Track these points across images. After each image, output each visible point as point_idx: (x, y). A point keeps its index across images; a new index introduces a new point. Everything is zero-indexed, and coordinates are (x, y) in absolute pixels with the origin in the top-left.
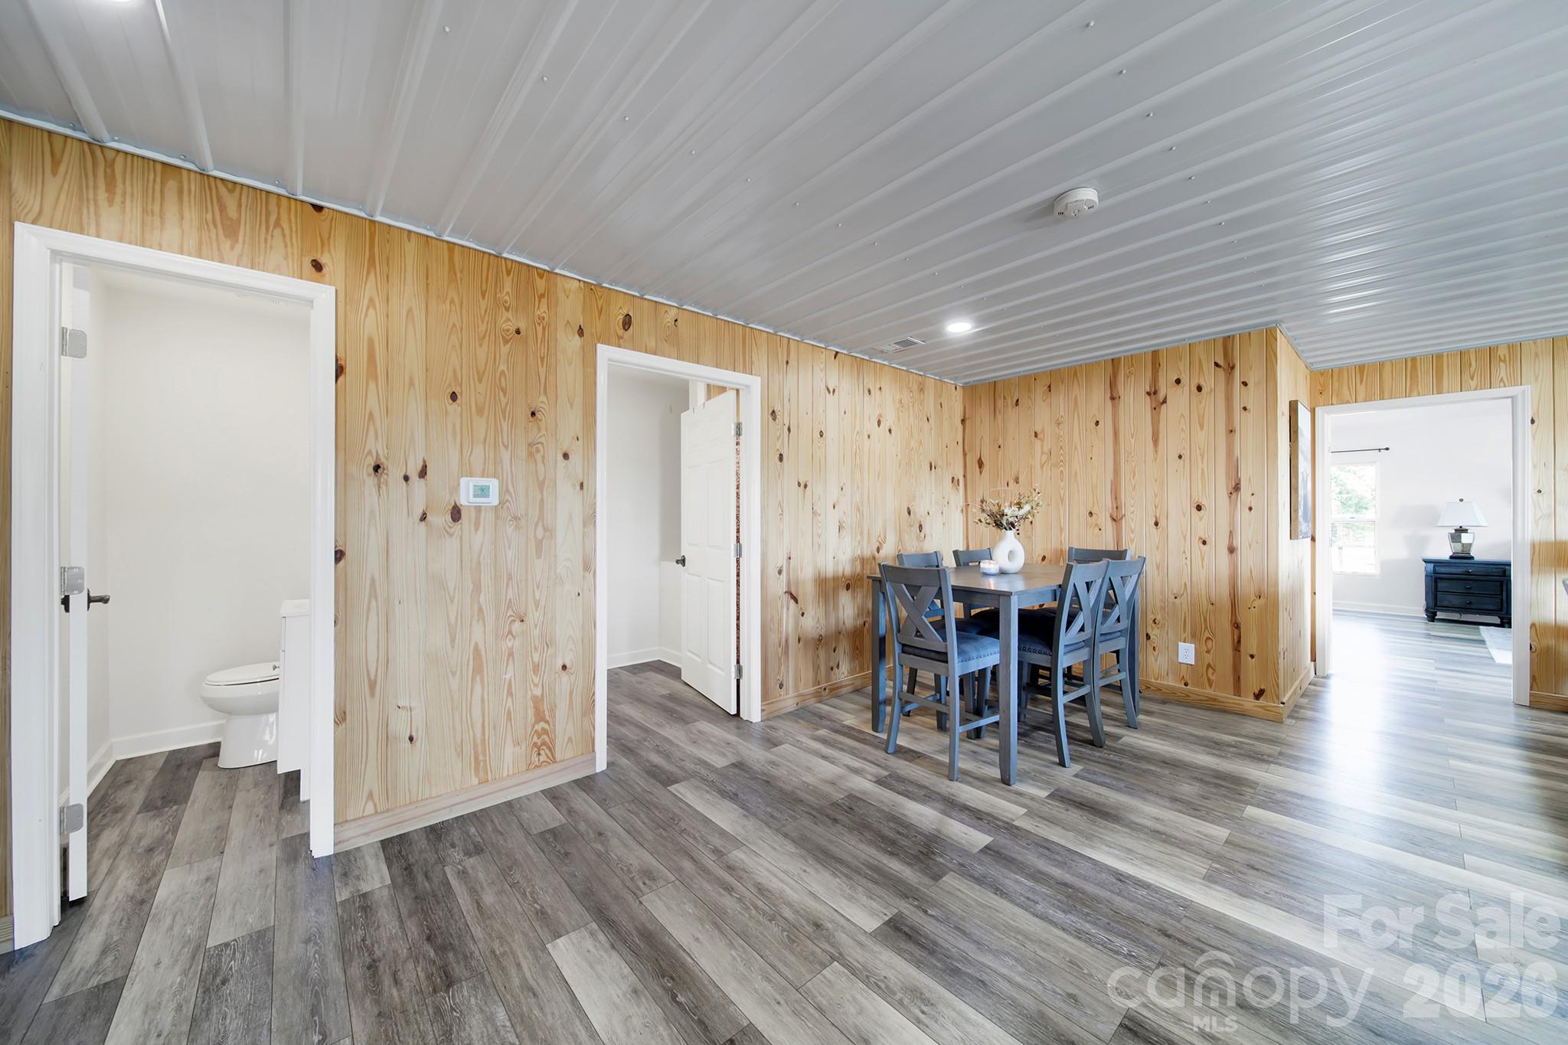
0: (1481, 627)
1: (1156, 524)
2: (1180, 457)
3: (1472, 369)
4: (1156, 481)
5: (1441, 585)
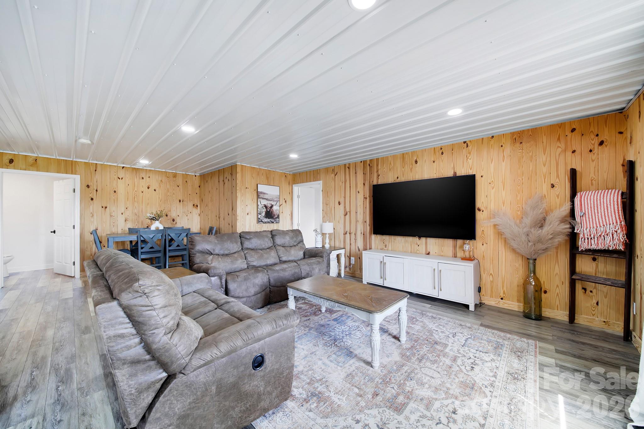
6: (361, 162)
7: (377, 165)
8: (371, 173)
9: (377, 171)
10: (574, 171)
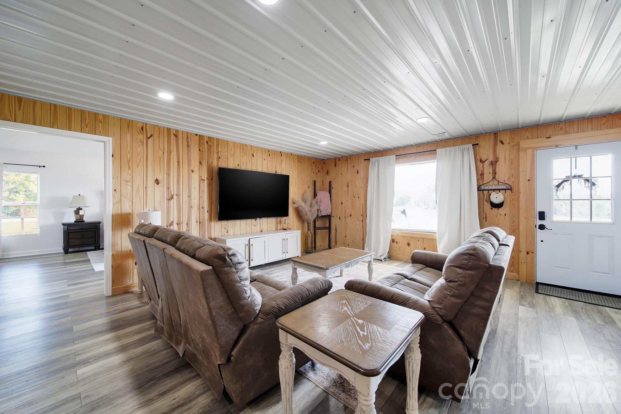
0: (88, 252)
3: (87, 122)
5: (71, 235)
6: (196, 135)
7: (218, 147)
8: (207, 151)
9: (218, 153)
10: (315, 181)
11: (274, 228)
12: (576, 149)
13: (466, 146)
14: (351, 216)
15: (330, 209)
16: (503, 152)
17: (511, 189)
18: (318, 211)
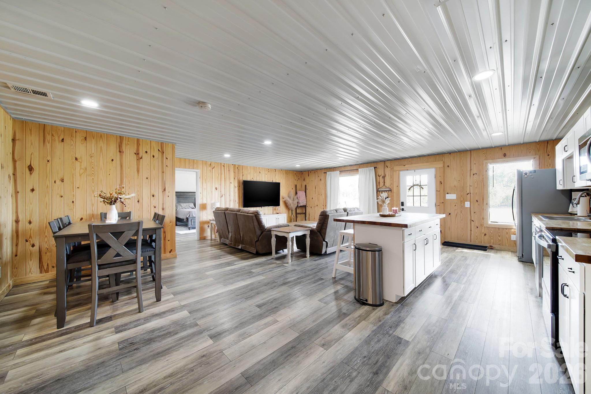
1: (138, 201)
2: (147, 178)
4: (138, 186)
6: (233, 165)
7: (242, 169)
8: (238, 172)
9: (242, 173)
10: (296, 185)
11: (272, 213)
12: (415, 171)
13: (371, 168)
14: (317, 206)
15: (306, 202)
16: (388, 171)
17: (391, 191)
18: (298, 203)
